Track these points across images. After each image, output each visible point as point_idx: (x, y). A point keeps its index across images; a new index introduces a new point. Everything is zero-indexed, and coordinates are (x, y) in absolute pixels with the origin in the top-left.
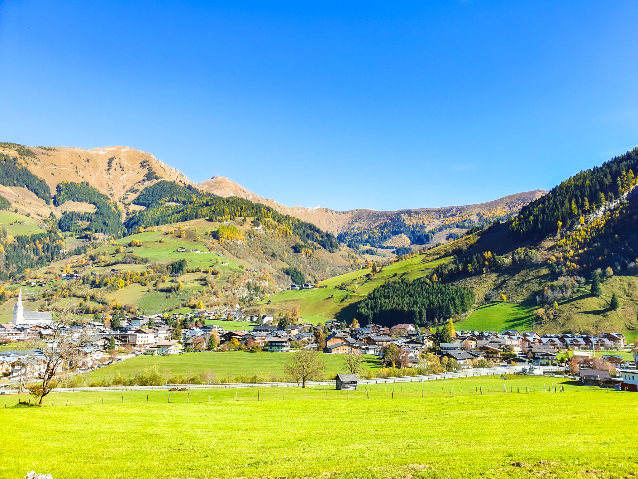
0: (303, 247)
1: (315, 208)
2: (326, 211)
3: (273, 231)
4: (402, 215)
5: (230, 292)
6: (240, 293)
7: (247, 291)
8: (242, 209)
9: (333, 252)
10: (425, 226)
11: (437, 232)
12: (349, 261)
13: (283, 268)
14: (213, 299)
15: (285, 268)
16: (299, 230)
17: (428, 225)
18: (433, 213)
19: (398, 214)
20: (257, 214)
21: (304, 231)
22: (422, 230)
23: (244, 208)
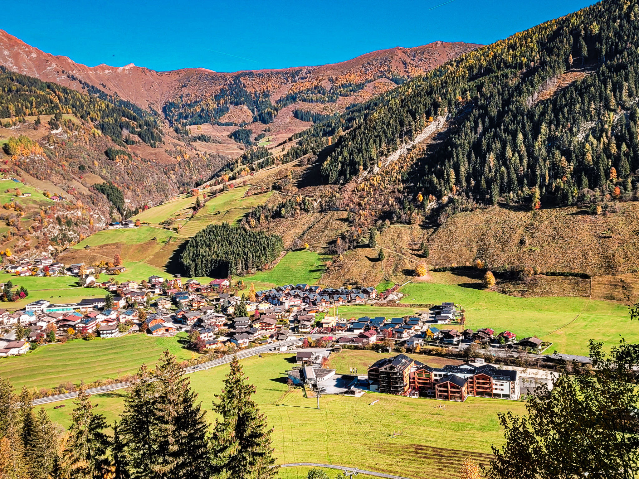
0: (117, 152)
1: (127, 67)
2: (143, 71)
3: (76, 133)
4: (242, 79)
5: (39, 232)
6: (51, 232)
7: (58, 226)
8: (32, 104)
9: (155, 147)
10: (270, 93)
11: (281, 108)
12: (175, 158)
13: (95, 184)
14: (21, 243)
15: (98, 185)
16: (110, 119)
17: (273, 92)
18: (280, 75)
19: (237, 78)
20: (53, 111)
21: (116, 120)
22: (267, 99)
23: (34, 103)
